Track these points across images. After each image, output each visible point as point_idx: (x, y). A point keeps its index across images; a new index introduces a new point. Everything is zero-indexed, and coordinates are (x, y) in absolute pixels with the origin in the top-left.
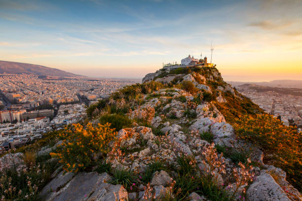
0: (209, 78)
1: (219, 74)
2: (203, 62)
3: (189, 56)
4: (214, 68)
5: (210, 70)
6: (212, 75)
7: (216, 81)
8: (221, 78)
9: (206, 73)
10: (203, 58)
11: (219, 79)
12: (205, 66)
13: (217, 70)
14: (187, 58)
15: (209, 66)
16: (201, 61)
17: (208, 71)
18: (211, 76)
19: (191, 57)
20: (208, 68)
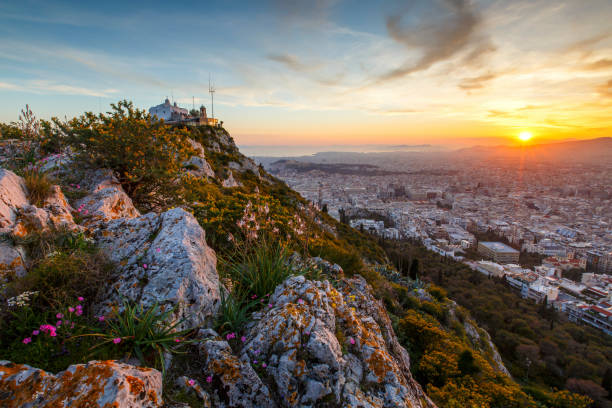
0: (212, 147)
1: (231, 140)
2: (198, 115)
3: (167, 101)
4: (219, 128)
5: (213, 132)
6: (218, 141)
7: (227, 154)
8: (235, 147)
9: (205, 136)
10: (198, 109)
11: (232, 149)
12: (202, 123)
13: (226, 133)
14: (162, 106)
15: (211, 123)
16: (193, 113)
17: (209, 132)
18: (216, 144)
19: (172, 103)
20: (209, 127)
